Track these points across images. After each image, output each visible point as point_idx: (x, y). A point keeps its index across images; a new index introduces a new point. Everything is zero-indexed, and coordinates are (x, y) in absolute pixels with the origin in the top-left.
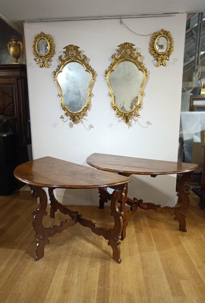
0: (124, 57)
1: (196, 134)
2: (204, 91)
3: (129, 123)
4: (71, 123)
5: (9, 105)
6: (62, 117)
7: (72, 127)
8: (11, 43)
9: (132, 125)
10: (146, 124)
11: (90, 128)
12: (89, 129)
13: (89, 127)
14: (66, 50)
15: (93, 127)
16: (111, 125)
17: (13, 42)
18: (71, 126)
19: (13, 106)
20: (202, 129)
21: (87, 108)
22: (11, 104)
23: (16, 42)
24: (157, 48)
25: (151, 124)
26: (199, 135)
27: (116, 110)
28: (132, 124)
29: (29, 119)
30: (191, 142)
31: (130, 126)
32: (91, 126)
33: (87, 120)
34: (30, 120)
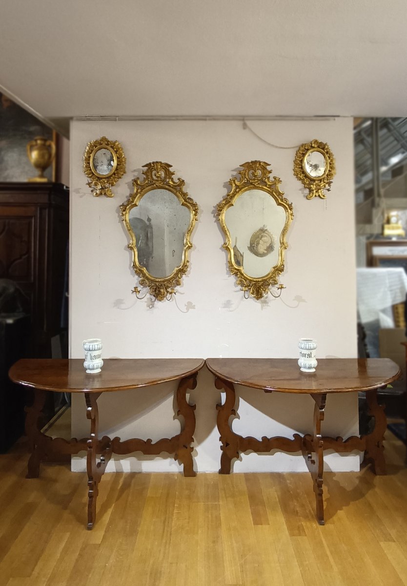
0: (251, 184)
1: (384, 311)
2: (389, 228)
3: (263, 299)
4: (152, 299)
5: (20, 258)
6: (136, 291)
7: (153, 306)
8: (34, 143)
9: (268, 303)
10: (294, 300)
11: (188, 309)
12: (186, 311)
13: (186, 307)
14: (147, 170)
15: (193, 307)
16: (228, 304)
17: (39, 142)
18: (151, 306)
19: (29, 258)
20: (393, 301)
21: (182, 271)
22: (25, 255)
23: (43, 142)
24: (308, 169)
25: (304, 301)
26: (390, 312)
27: (238, 276)
28: (267, 301)
29: (67, 290)
30: (376, 326)
31: (264, 304)
32: (190, 306)
33: (182, 294)
34: (68, 294)
